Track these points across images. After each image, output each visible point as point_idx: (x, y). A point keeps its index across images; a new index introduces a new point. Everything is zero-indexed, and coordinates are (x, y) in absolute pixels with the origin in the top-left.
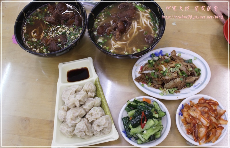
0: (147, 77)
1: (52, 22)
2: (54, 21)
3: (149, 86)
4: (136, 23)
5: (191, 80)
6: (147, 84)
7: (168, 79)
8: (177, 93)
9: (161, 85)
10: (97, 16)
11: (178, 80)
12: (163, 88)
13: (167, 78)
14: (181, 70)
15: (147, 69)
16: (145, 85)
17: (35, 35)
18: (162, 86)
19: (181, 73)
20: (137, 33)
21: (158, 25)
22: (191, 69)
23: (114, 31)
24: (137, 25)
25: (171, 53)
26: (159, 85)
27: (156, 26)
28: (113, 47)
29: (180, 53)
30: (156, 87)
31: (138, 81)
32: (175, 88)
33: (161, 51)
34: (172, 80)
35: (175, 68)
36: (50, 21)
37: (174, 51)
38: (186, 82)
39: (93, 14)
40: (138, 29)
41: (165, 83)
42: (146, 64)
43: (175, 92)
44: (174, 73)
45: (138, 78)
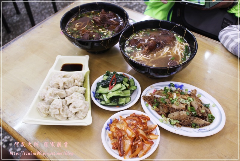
0: (155, 100)
1: (97, 21)
2: (99, 21)
3: (153, 109)
4: (168, 48)
5: (199, 122)
6: (152, 106)
7: (174, 108)
8: (177, 127)
10: (137, 31)
11: (184, 113)
12: (166, 117)
13: (174, 106)
14: (191, 106)
15: (159, 93)
16: (150, 107)
17: (78, 26)
18: (165, 115)
19: (190, 108)
20: (165, 56)
21: (188, 57)
22: (203, 111)
23: (144, 47)
24: (169, 51)
25: (191, 91)
26: (164, 112)
27: (185, 58)
28: (136, 57)
29: (201, 94)
30: (159, 113)
31: (145, 100)
32: (177, 120)
33: (182, 85)
34: (178, 112)
35: (186, 100)
36: (96, 20)
37: (195, 90)
38: (193, 122)
39: (134, 28)
40: (168, 53)
42: (162, 90)
43: (175, 124)
44: (183, 105)
45: (147, 97)
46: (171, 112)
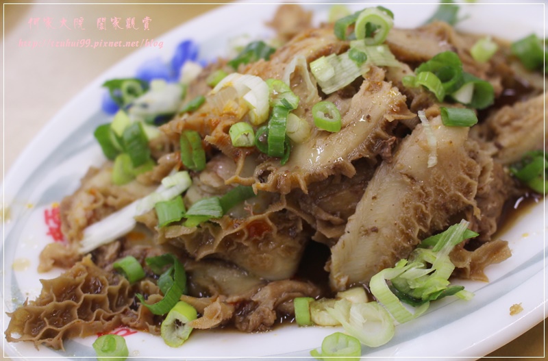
0: (129, 267)
6: (154, 321)
7: (338, 169)
8: (483, 278)
9: (300, 274)
12: (329, 293)
18: (310, 288)
26: (279, 281)
30: (253, 318)
32: (436, 231)
41: (329, 235)
42: (93, 172)
43: (458, 274)
44: (370, 90)
45: (42, 302)
46: (329, 224)
